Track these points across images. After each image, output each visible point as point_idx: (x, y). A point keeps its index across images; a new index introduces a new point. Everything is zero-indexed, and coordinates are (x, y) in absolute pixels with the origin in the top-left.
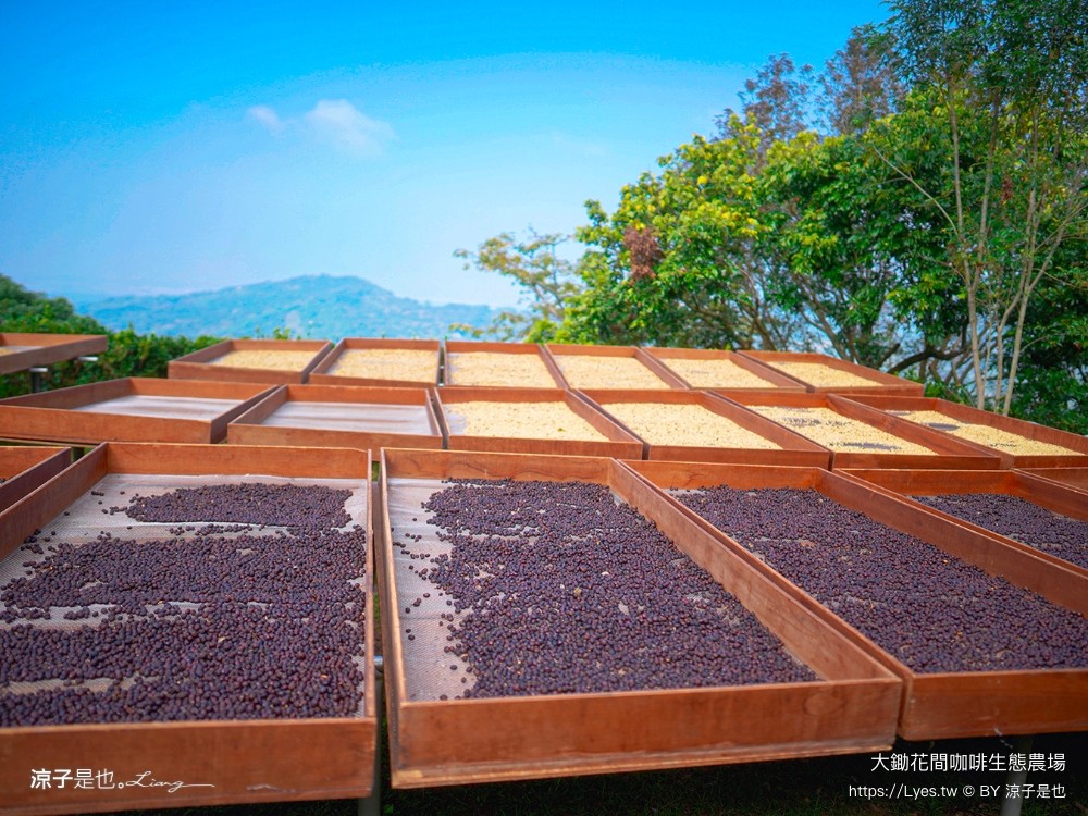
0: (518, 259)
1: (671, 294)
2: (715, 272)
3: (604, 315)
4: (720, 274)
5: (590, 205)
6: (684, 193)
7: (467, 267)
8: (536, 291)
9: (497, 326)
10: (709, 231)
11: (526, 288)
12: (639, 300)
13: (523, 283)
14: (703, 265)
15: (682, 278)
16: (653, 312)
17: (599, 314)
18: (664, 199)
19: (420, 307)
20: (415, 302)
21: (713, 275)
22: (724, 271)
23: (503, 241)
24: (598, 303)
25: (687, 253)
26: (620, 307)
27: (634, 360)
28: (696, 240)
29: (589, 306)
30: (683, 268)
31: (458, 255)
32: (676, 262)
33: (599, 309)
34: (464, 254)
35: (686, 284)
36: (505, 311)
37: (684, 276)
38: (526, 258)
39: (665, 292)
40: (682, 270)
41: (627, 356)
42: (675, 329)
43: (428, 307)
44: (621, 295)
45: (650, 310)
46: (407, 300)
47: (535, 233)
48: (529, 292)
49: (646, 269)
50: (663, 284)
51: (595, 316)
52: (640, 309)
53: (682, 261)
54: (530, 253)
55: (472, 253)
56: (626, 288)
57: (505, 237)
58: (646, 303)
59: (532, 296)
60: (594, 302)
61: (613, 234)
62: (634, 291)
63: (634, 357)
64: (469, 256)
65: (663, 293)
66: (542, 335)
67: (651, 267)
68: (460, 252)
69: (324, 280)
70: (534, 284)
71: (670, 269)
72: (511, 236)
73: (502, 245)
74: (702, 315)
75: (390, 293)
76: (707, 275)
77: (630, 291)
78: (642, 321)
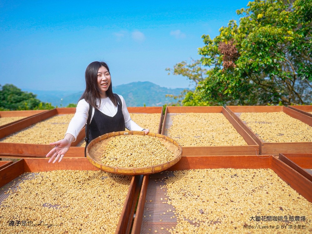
0: (188, 70)
1: (244, 75)
2: (271, 61)
3: (212, 88)
4: (273, 61)
5: (204, 37)
6: (251, 24)
7: (169, 74)
8: (195, 81)
9: (182, 95)
10: (266, 37)
11: (192, 80)
12: (228, 79)
13: (190, 79)
14: (262, 57)
15: (250, 65)
16: (235, 85)
17: (210, 88)
18: (240, 29)
19: (168, 90)
20: (166, 88)
21: (269, 62)
22: (275, 60)
23: (183, 64)
24: (210, 83)
25: (253, 51)
26: (219, 84)
27: (221, 114)
28: (259, 43)
29: (205, 85)
30: (251, 59)
31: (167, 70)
32: (247, 56)
33: (210, 85)
34: (169, 70)
35: (253, 68)
36: (185, 89)
37: (252, 64)
38: (192, 69)
39: (241, 73)
40: (250, 61)
41: (217, 112)
42: (248, 93)
43: (170, 89)
44: (218, 77)
45: (233, 85)
46: (164, 88)
47: (193, 60)
48: (193, 82)
49: (231, 63)
50: (240, 70)
51: (208, 89)
52: (229, 84)
53: (250, 55)
54: (193, 68)
55: (172, 69)
56: (221, 74)
57: (183, 62)
58: (231, 81)
59: (194, 83)
60: (208, 82)
61: (214, 48)
62: (225, 75)
63: (221, 112)
64: (171, 70)
65: (240, 74)
66: (189, 99)
67: (234, 61)
68: (168, 69)
69: (139, 83)
70: (194, 79)
71: (243, 60)
72: (185, 62)
73: (183, 66)
74: (262, 86)
75: (159, 86)
76: (265, 62)
77: (223, 75)
78: (230, 90)
